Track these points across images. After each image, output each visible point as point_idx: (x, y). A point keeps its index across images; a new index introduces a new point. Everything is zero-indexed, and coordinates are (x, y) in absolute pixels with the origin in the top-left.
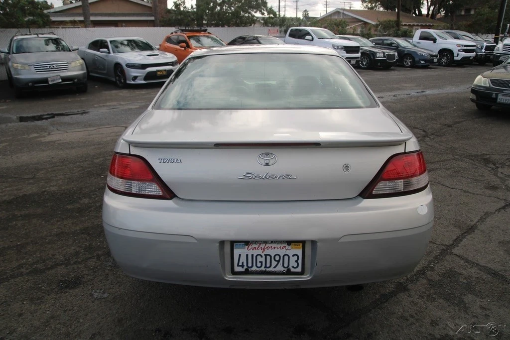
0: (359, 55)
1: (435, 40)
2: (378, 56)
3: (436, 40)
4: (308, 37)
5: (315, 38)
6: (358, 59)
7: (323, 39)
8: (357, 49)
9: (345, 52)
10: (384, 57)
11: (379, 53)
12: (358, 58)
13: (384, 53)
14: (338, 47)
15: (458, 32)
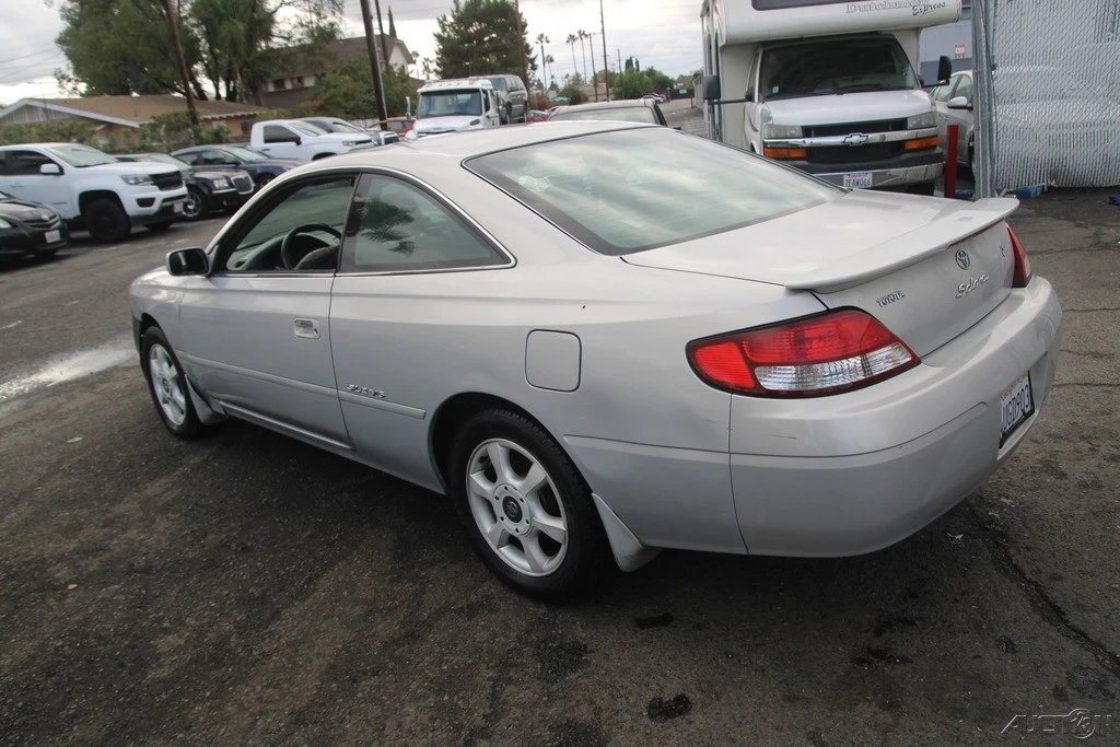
0: (183, 190)
1: (298, 141)
2: (217, 186)
3: (300, 138)
4: (45, 168)
5: (68, 168)
6: (185, 200)
7: (86, 166)
8: (177, 177)
9: (156, 187)
10: (231, 185)
11: (218, 179)
12: (183, 196)
13: (227, 178)
14: (136, 179)
15: (329, 120)
